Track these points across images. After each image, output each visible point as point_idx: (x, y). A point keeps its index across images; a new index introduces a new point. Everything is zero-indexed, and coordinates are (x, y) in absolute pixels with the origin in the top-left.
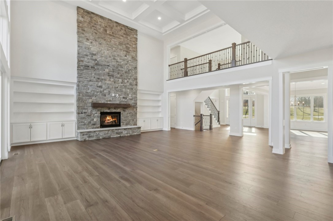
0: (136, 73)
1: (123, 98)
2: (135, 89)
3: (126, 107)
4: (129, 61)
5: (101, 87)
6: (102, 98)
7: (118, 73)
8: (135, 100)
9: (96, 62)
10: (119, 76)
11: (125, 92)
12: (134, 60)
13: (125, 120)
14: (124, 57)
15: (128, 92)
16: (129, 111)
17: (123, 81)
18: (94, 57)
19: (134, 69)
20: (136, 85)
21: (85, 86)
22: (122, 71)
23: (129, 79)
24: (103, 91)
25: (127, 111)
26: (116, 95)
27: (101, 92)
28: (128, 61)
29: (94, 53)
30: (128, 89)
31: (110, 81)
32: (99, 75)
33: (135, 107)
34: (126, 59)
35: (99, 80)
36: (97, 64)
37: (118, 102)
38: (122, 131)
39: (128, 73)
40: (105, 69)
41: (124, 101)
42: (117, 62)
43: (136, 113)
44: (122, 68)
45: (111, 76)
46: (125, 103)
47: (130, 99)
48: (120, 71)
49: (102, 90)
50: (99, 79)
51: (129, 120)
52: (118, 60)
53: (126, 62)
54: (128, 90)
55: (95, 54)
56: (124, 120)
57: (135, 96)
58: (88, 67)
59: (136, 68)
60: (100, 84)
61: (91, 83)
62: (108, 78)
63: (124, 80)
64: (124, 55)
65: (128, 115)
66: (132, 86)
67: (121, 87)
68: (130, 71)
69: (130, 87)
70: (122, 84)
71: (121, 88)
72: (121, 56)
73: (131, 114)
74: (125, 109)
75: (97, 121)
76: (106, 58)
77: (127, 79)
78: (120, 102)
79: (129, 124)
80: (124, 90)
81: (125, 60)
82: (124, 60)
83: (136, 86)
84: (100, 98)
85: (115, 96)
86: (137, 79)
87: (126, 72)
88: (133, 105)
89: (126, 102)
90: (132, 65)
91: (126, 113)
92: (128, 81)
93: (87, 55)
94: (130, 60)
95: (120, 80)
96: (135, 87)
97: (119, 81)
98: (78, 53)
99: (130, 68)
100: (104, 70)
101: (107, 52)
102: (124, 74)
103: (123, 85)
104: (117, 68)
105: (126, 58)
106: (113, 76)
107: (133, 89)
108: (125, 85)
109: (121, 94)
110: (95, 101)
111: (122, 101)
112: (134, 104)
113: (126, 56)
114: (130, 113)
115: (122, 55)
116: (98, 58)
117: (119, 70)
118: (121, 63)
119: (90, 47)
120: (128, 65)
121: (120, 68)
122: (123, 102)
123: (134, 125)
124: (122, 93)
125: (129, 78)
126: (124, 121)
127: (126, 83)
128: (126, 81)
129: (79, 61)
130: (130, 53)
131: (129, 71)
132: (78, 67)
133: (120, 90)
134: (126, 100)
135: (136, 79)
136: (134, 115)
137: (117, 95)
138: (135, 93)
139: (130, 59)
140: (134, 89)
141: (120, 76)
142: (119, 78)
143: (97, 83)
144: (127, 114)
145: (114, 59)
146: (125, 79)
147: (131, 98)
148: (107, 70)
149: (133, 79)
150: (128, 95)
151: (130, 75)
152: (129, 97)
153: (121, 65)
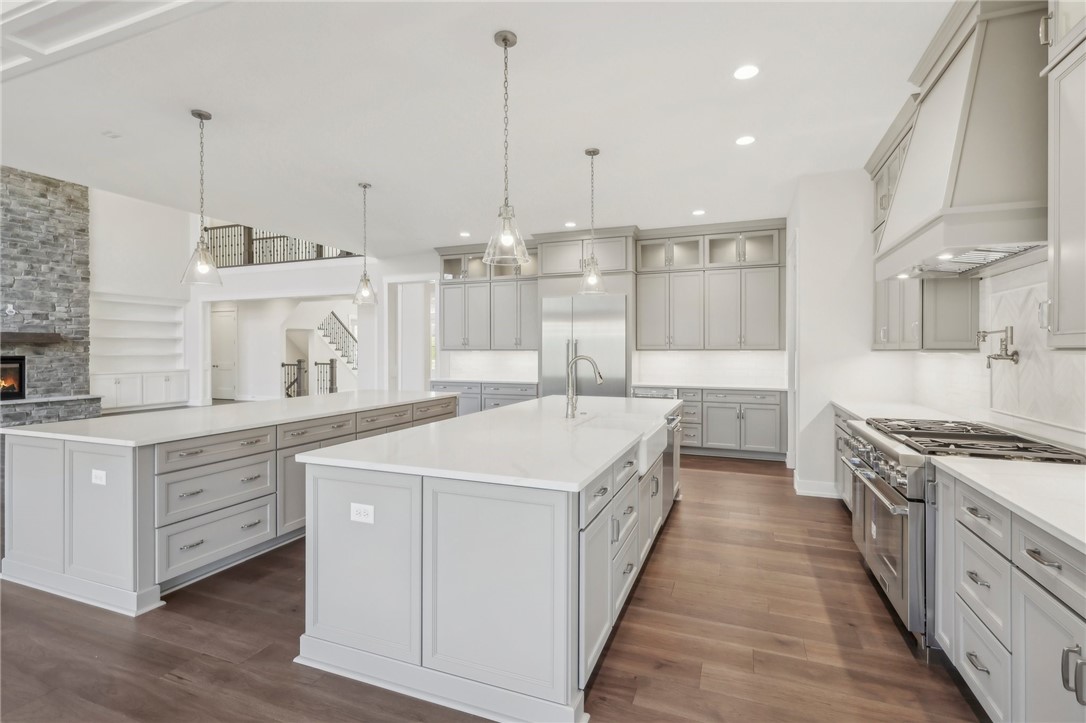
0: (84, 245)
1: (35, 315)
2: (80, 292)
3: (44, 341)
4: (58, 212)
7: (15, 245)
8: (79, 323)
11: (42, 299)
12: (75, 208)
13: (44, 380)
14: (36, 198)
15: (54, 300)
16: (59, 353)
17: (32, 268)
19: (78, 234)
20: (86, 279)
22: (31, 238)
23: (57, 262)
25: (51, 353)
26: (6, 308)
28: (52, 212)
30: (54, 290)
33: (81, 340)
34: (43, 205)
37: (13, 328)
38: (27, 409)
39: (54, 245)
41: (37, 326)
42: (10, 211)
43: (86, 361)
44: (30, 229)
46: (43, 331)
47: (62, 320)
48: (21, 238)
51: (59, 379)
52: (12, 207)
53: (43, 213)
54: (55, 295)
56: (38, 380)
57: (79, 310)
59: (83, 231)
63: (34, 265)
64: (37, 193)
65: (54, 365)
66: (70, 282)
67: (25, 284)
68: (61, 240)
69: (61, 285)
70: (30, 277)
71: (24, 286)
72: (24, 196)
73: (65, 362)
74: (40, 349)
77: (47, 263)
78: (20, 329)
79: (59, 391)
80: (37, 293)
81: (42, 207)
82: (36, 207)
83: (84, 283)
86: (87, 263)
87: (43, 243)
88: (73, 336)
89: (44, 327)
90: (68, 222)
91: (46, 359)
92: (52, 269)
94: (61, 209)
95: (22, 265)
96: (81, 285)
97: (15, 266)
99: (61, 231)
102: (37, 248)
103: (33, 280)
104: (8, 228)
105: (42, 200)
107: (71, 291)
108: (42, 278)
109: (23, 305)
111: (29, 325)
112: (77, 333)
113: (43, 196)
114: (61, 360)
115: (29, 193)
117: (18, 236)
118: (24, 215)
120: (53, 222)
121: (18, 230)
122: (36, 326)
123: (80, 393)
124: (29, 301)
125: (55, 259)
126: (39, 384)
127: (43, 274)
128: (44, 268)
130: (60, 189)
131: (56, 238)
133: (22, 293)
134: (44, 322)
135: (84, 263)
136: (78, 365)
137: (11, 307)
138: (83, 302)
139: (59, 204)
140: (75, 291)
141: (22, 253)
142: (19, 259)
144: (51, 362)
146: (39, 261)
147: (66, 316)
149: (74, 264)
150: (54, 307)
151: (60, 251)
152: (59, 315)
153: (23, 221)
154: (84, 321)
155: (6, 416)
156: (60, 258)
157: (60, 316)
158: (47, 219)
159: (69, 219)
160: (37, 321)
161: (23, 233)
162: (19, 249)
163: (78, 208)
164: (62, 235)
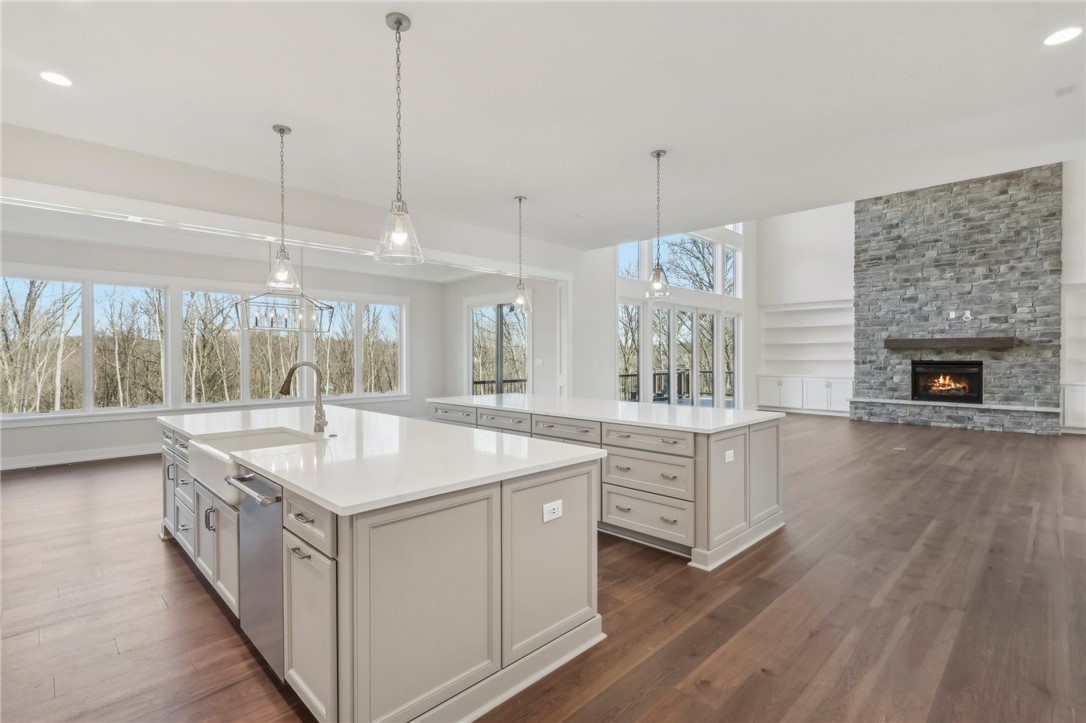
0: (1056, 232)
1: (993, 319)
2: (1049, 287)
3: (1002, 346)
4: (1020, 204)
5: (913, 299)
6: (917, 326)
7: (973, 252)
8: (1046, 324)
9: (900, 241)
10: (973, 259)
11: (1001, 302)
12: (1043, 191)
13: (1001, 386)
14: (996, 197)
15: (1015, 301)
16: (1020, 358)
17: (991, 271)
18: (895, 233)
19: (1045, 221)
20: (1057, 271)
21: (871, 304)
22: (990, 240)
23: (1020, 258)
24: (920, 308)
25: (1010, 359)
26: (964, 314)
27: (913, 311)
28: (1015, 205)
29: (895, 222)
30: (1015, 290)
31: (942, 279)
32: (908, 270)
33: (1051, 342)
34: (1002, 202)
35: (908, 284)
36: (900, 248)
37: (971, 334)
38: (970, 414)
39: (1015, 242)
40: (927, 253)
41: (995, 330)
42: (969, 220)
43: (1056, 368)
44: (988, 231)
45: (948, 265)
46: (1002, 335)
47: (1023, 322)
48: (980, 243)
49: (916, 306)
50: (906, 280)
51: (1019, 387)
52: (971, 216)
53: (1004, 211)
54: (1016, 295)
55: (898, 224)
56: (994, 387)
57: (1047, 308)
58: (880, 259)
59: (1055, 214)
60: (910, 292)
61: (885, 294)
62: (936, 272)
63: (992, 268)
64: (997, 192)
65: (1015, 371)
66: (1034, 278)
67: (983, 288)
68: (1024, 234)
69: (1024, 283)
70: (988, 281)
71: (982, 291)
72: (982, 200)
73: (1027, 369)
74: (998, 354)
75: (902, 380)
76: (929, 221)
77: (1007, 262)
78: (977, 334)
79: (1020, 400)
80: (996, 296)
81: (1002, 205)
82: (996, 207)
83: (1054, 276)
84: (911, 326)
85: (959, 318)
86: (1058, 252)
87: (1003, 242)
88: (1037, 339)
89: (1002, 331)
90: (1033, 211)
91: (1005, 364)
92: (1012, 268)
93: (876, 235)
94: (1025, 199)
95: (980, 271)
96: (1049, 279)
97: (974, 273)
98: (856, 238)
99: (1025, 223)
100: (924, 256)
101: (934, 205)
102: (996, 249)
103: (994, 283)
104: (968, 237)
105: (1003, 197)
106: (952, 264)
107: (1036, 288)
108: (1000, 280)
109: (981, 310)
110: (895, 335)
111: (987, 330)
112: (1043, 335)
113: (1004, 192)
114: (1023, 366)
115: (988, 196)
116: (906, 231)
117: (976, 242)
118: (983, 219)
119: (885, 211)
120: (1014, 216)
121: (977, 237)
122: (993, 331)
123: (1047, 405)
124: (987, 305)
125: (1018, 255)
126: (996, 390)
127: (1003, 275)
128: (1003, 268)
129: (857, 253)
130: (1024, 178)
131: (1018, 233)
132: (855, 267)
133: (980, 298)
134: (1003, 326)
135: (1055, 252)
136: (1045, 372)
137: (968, 313)
138: (1054, 299)
140: (1040, 288)
141: (981, 259)
142: (976, 265)
143: (902, 291)
144: (1011, 367)
145: (956, 216)
146: (998, 263)
147: (1029, 317)
148: (932, 254)
149: (1039, 256)
150: (1014, 309)
151: (1022, 246)
152: (1019, 316)
153: (981, 226)
154: (1054, 320)
155: (949, 417)
156: (1022, 254)
157: (1022, 319)
158: (1008, 215)
159: (1034, 207)
160: (995, 325)
161: (980, 237)
162: (977, 255)
163: (1050, 190)
164: (1025, 228)
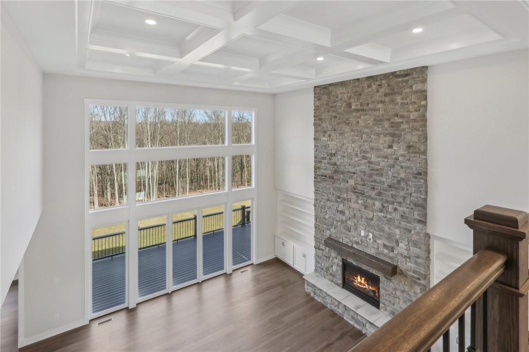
1: (385, 246)
2: (419, 234)
4: (401, 159)
5: (342, 213)
6: (345, 233)
7: (373, 188)
8: (418, 264)
9: (336, 167)
10: (373, 194)
11: (389, 234)
12: (414, 153)
13: (390, 302)
14: (385, 150)
15: (397, 237)
16: (401, 285)
17: (384, 207)
18: (334, 160)
19: (415, 178)
20: (423, 222)
21: (322, 207)
22: (382, 183)
23: (400, 203)
24: (346, 221)
25: (395, 282)
26: (368, 235)
27: (342, 221)
28: (397, 159)
29: (333, 152)
30: (398, 227)
31: (357, 203)
32: (340, 190)
34: (390, 154)
35: (340, 200)
36: (336, 172)
37: (372, 252)
39: (397, 189)
40: (349, 180)
42: (370, 162)
44: (382, 175)
45: (360, 193)
46: (390, 261)
47: (402, 255)
48: (377, 183)
49: (344, 218)
50: (339, 197)
52: (372, 160)
53: (391, 162)
54: (398, 232)
55: (334, 154)
58: (326, 176)
59: (422, 174)
60: (341, 207)
61: (329, 203)
62: (353, 197)
63: (385, 205)
64: (386, 145)
65: (398, 293)
66: (409, 223)
67: (379, 219)
68: (402, 184)
69: (403, 224)
70: (381, 214)
71: (378, 221)
72: (379, 150)
73: (405, 295)
75: (337, 270)
76: (349, 156)
77: (393, 204)
78: (376, 254)
80: (386, 228)
81: (390, 157)
82: (386, 157)
83: (422, 226)
84: (341, 232)
85: (366, 237)
86: (425, 207)
87: (390, 186)
88: (411, 273)
89: (390, 258)
90: (408, 167)
91: (392, 285)
92: (395, 209)
93: (325, 159)
94: (403, 156)
95: (378, 204)
97: (374, 205)
98: (315, 157)
99: (403, 175)
100: (347, 183)
101: (353, 145)
102: (386, 191)
103: (386, 217)
104: (371, 176)
105: (390, 150)
106: (363, 194)
107: (410, 231)
108: (389, 216)
109: (378, 236)
110: (334, 236)
111: (381, 253)
113: (390, 147)
114: (402, 291)
115: (381, 147)
116: (338, 160)
117: (375, 181)
118: (379, 165)
119: (328, 143)
120: (396, 168)
121: (375, 177)
122: (385, 255)
124: (381, 233)
128: (390, 207)
129: (316, 168)
130: (402, 138)
131: (399, 182)
132: (315, 178)
133: (378, 226)
134: (391, 254)
135: (422, 206)
137: (371, 236)
139: (402, 152)
140: (413, 232)
141: (377, 195)
142: (376, 199)
143: (337, 204)
144: (396, 289)
145: (364, 158)
146: (387, 202)
147: (405, 253)
148: (352, 182)
149: (412, 206)
150: (397, 243)
151: (402, 193)
152: (401, 251)
153: (377, 170)
154: (421, 262)
155: (353, 317)
156: (401, 200)
157: (402, 253)
158: (393, 166)
159: (408, 164)
160: (386, 251)
161: (378, 178)
162: (376, 191)
163: (417, 153)
164: (403, 179)
